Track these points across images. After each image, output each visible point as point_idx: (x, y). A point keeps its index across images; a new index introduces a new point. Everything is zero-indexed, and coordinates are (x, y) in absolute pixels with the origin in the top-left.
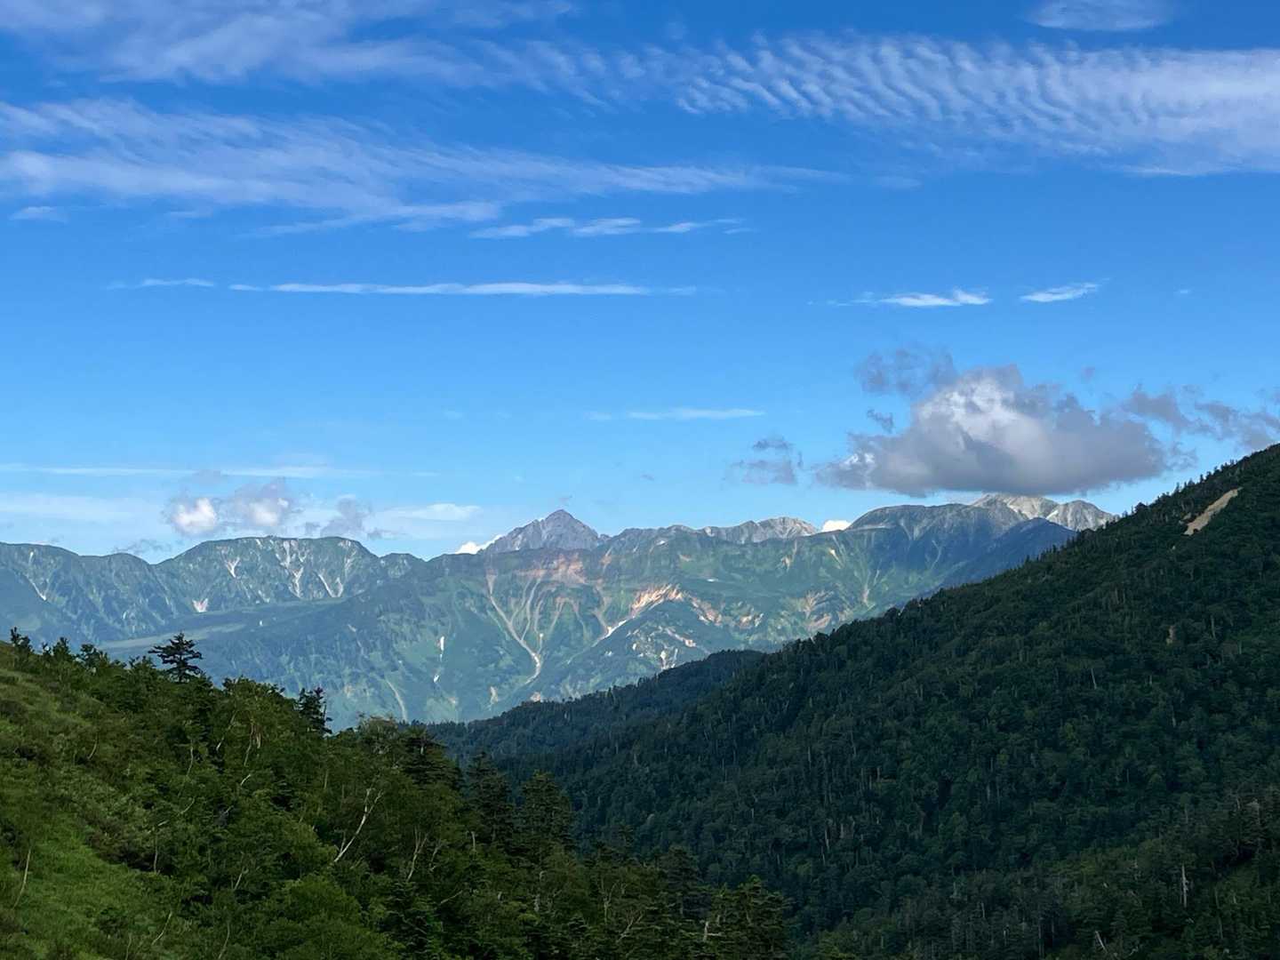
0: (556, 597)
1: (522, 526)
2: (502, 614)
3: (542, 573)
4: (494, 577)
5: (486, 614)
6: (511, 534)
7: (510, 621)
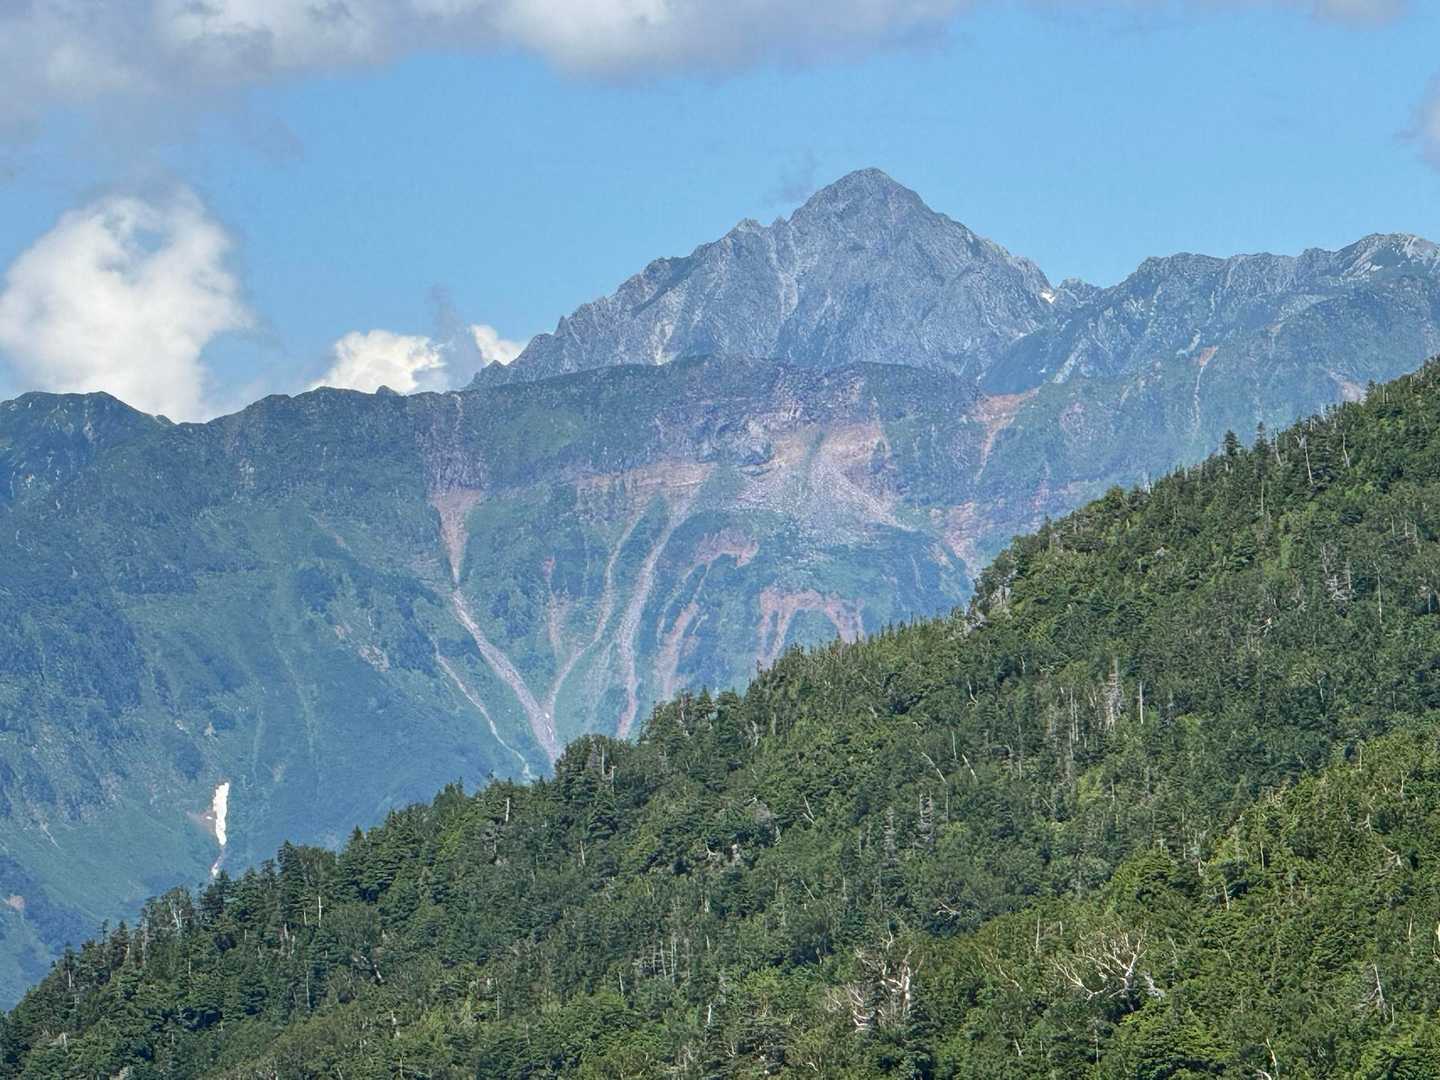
0: (755, 591)
1: (685, 253)
2: (505, 670)
3: (693, 477)
4: (469, 502)
5: (430, 671)
6: (630, 287)
7: (540, 694)
